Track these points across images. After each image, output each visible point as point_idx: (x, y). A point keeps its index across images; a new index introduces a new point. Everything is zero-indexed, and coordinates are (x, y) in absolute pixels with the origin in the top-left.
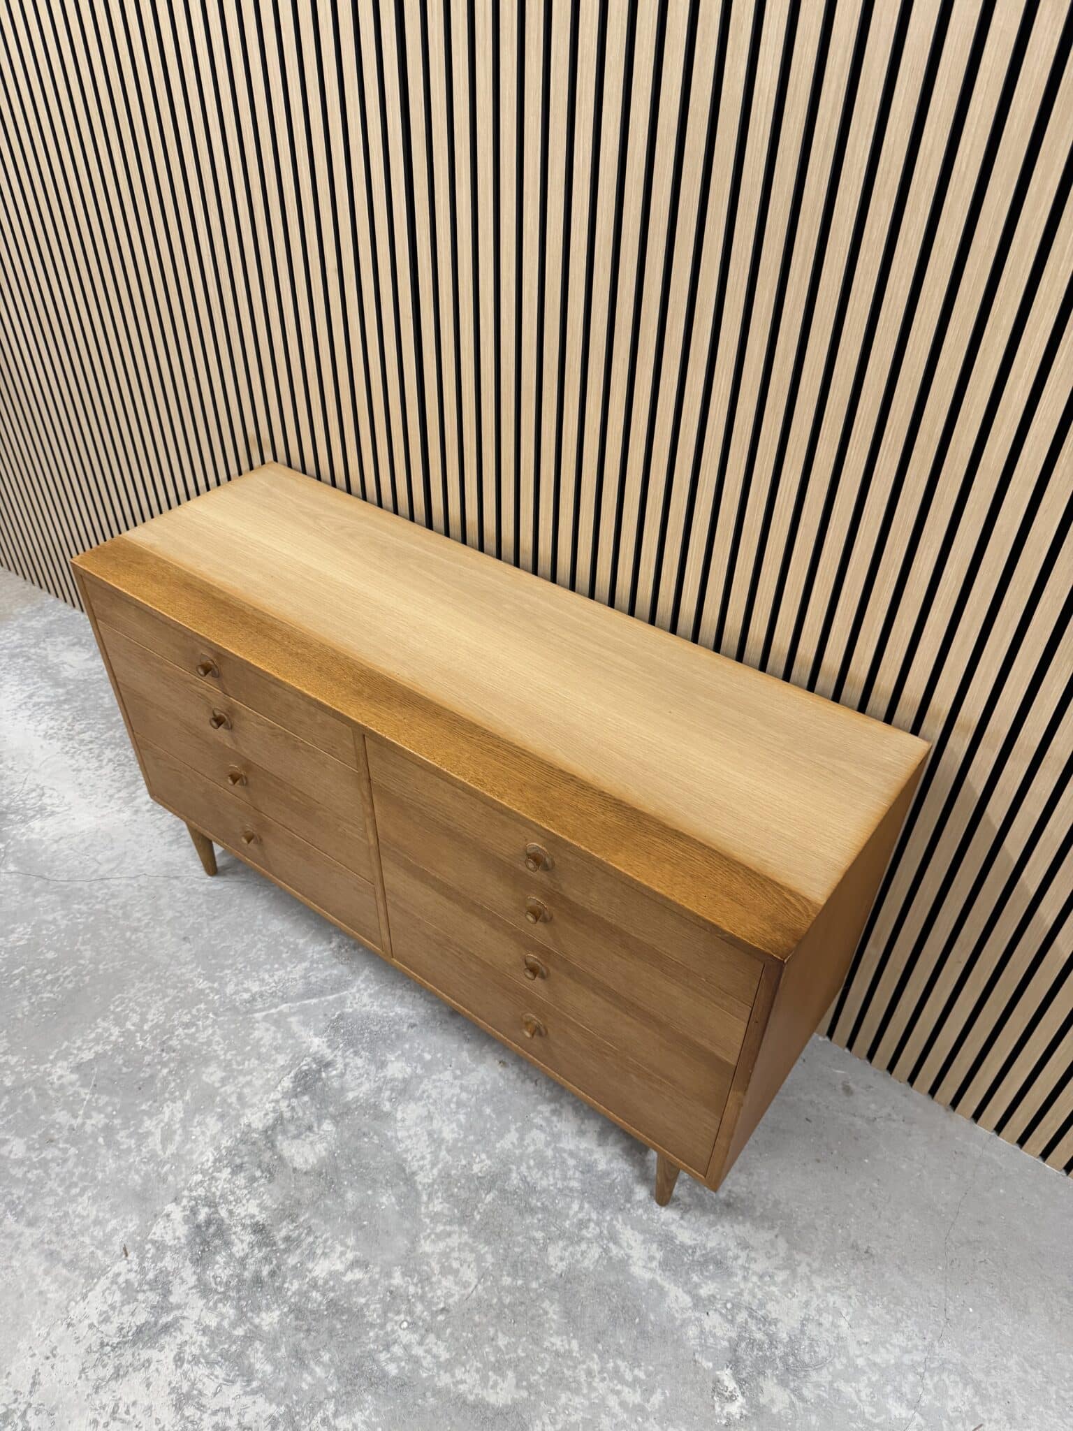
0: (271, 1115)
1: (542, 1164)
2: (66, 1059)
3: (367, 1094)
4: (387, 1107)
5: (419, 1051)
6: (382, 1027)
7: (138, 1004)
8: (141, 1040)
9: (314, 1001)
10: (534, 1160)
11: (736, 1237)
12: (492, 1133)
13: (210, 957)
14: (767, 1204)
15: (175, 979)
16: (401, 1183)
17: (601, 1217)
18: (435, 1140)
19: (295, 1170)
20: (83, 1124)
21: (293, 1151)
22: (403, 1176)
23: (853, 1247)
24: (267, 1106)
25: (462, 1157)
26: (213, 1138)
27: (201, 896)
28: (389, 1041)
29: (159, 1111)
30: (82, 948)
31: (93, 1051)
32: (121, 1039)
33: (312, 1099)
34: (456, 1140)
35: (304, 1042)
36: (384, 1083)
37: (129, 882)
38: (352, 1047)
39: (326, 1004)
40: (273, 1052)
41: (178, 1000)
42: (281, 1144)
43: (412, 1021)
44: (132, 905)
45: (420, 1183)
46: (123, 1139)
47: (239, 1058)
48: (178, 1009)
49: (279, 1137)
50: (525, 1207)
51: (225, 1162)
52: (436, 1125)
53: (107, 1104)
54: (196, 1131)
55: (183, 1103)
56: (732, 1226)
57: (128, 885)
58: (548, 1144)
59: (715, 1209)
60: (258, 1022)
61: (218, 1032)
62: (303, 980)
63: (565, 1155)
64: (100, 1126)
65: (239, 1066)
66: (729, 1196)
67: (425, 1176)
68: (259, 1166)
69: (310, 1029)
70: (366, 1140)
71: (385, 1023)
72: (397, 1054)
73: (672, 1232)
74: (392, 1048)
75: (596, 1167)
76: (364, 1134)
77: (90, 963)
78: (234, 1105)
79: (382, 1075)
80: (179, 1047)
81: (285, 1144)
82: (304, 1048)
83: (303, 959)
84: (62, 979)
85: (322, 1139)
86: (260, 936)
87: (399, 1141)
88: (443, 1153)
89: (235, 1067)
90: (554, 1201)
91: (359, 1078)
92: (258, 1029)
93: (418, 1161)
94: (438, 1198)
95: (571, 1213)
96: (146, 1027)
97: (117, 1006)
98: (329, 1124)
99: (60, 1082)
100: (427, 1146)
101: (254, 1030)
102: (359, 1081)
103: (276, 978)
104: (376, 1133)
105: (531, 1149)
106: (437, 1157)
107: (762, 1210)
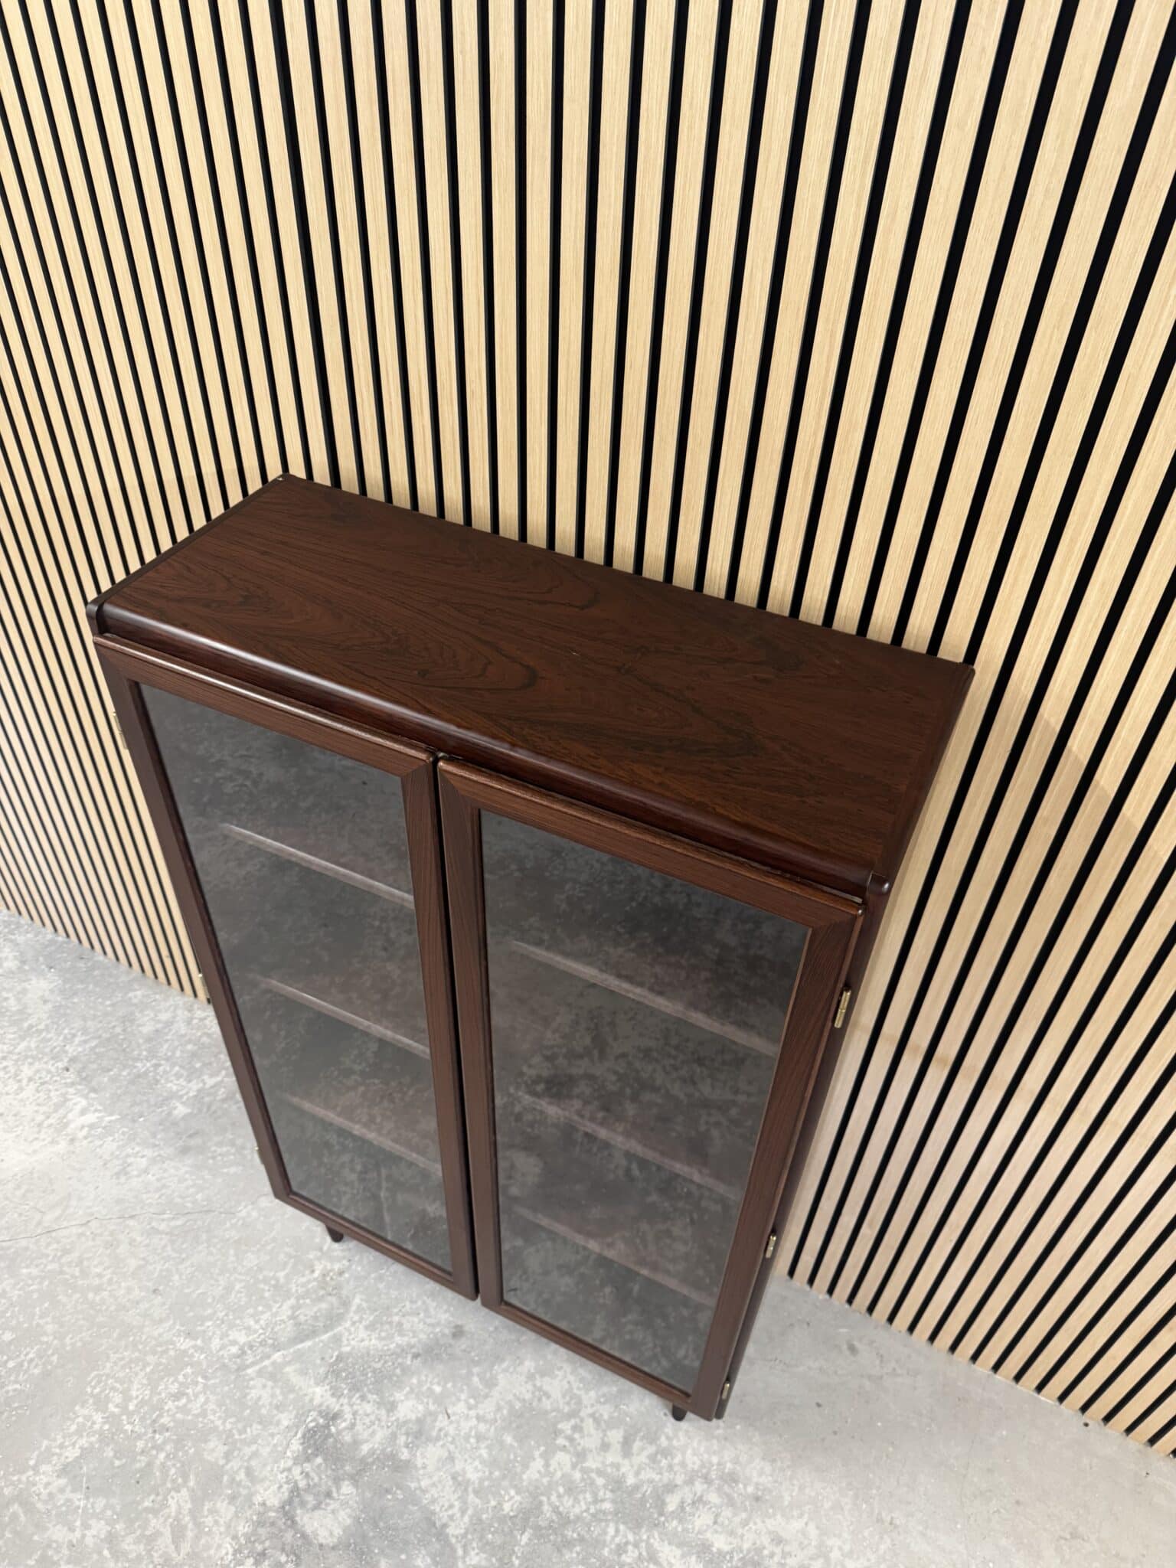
0: (285, 1486)
1: (571, 1490)
2: (50, 1462)
3: (383, 1444)
4: (405, 1454)
5: (428, 1385)
6: (386, 1362)
7: (117, 1380)
8: (128, 1423)
9: (308, 1343)
10: (564, 1486)
11: (770, 1533)
12: (517, 1464)
13: (187, 1309)
14: (793, 1490)
15: (154, 1342)
16: (434, 1540)
17: (637, 1538)
18: (460, 1482)
19: (321, 1545)
20: (84, 1536)
21: (316, 1524)
22: (434, 1531)
23: (878, 1521)
24: (280, 1476)
25: (490, 1497)
26: (228, 1526)
27: (163, 1236)
28: (395, 1379)
29: (164, 1505)
30: (41, 1322)
31: (77, 1446)
32: (106, 1427)
33: (325, 1460)
34: (481, 1480)
35: (306, 1395)
36: (397, 1426)
37: (80, 1231)
38: (358, 1390)
39: (321, 1345)
40: (275, 1412)
41: (161, 1367)
42: (301, 1520)
43: (414, 1350)
44: (88, 1259)
45: (453, 1535)
46: (132, 1547)
47: (240, 1426)
48: (163, 1379)
49: (299, 1512)
50: (562, 1541)
51: (246, 1552)
52: (459, 1466)
53: (106, 1507)
54: (209, 1521)
55: (188, 1487)
56: (764, 1522)
57: (81, 1235)
58: (574, 1466)
59: (745, 1506)
60: (252, 1379)
61: (212, 1398)
62: (291, 1321)
63: (593, 1475)
64: (103, 1536)
65: (240, 1434)
66: (758, 1489)
67: (456, 1527)
68: (283, 1550)
69: (310, 1379)
70: (389, 1497)
71: (387, 1358)
72: (405, 1392)
73: (707, 1540)
74: (398, 1385)
75: (625, 1481)
76: (388, 1491)
77: (55, 1338)
78: (243, 1483)
79: (394, 1418)
80: (172, 1424)
81: (305, 1519)
82: (307, 1401)
83: (288, 1295)
84: (26, 1364)
85: (345, 1504)
86: (236, 1275)
87: (424, 1491)
88: (471, 1497)
89: (237, 1437)
90: (589, 1529)
91: (369, 1427)
92: (254, 1387)
93: (446, 1510)
94: (473, 1549)
95: (608, 1538)
96: (131, 1407)
97: (94, 1388)
98: (348, 1485)
99: (48, 1491)
100: (454, 1492)
101: (251, 1389)
102: (371, 1430)
103: (262, 1322)
104: (399, 1487)
105: (559, 1474)
106: (465, 1503)
107: (789, 1498)
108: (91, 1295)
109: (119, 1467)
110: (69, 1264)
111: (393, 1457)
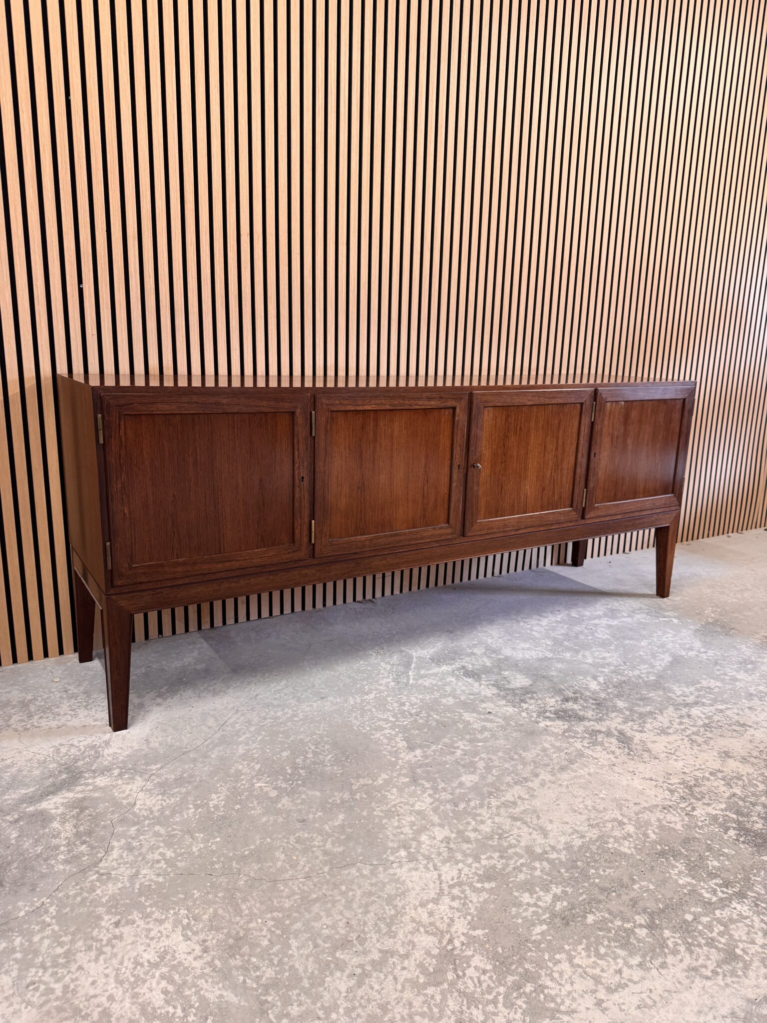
108: (296, 719)
109: (428, 730)
110: (260, 722)
111: (500, 659)
